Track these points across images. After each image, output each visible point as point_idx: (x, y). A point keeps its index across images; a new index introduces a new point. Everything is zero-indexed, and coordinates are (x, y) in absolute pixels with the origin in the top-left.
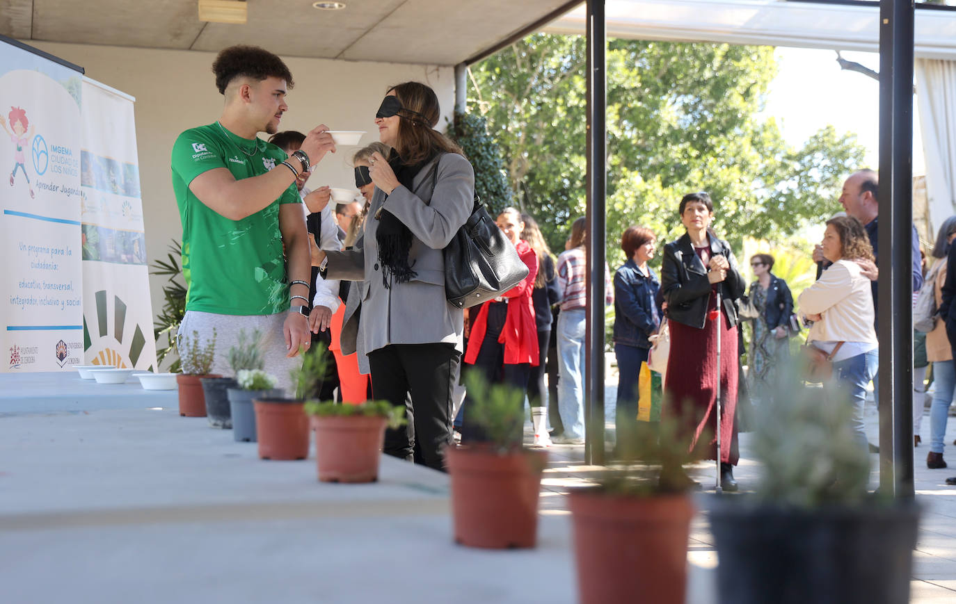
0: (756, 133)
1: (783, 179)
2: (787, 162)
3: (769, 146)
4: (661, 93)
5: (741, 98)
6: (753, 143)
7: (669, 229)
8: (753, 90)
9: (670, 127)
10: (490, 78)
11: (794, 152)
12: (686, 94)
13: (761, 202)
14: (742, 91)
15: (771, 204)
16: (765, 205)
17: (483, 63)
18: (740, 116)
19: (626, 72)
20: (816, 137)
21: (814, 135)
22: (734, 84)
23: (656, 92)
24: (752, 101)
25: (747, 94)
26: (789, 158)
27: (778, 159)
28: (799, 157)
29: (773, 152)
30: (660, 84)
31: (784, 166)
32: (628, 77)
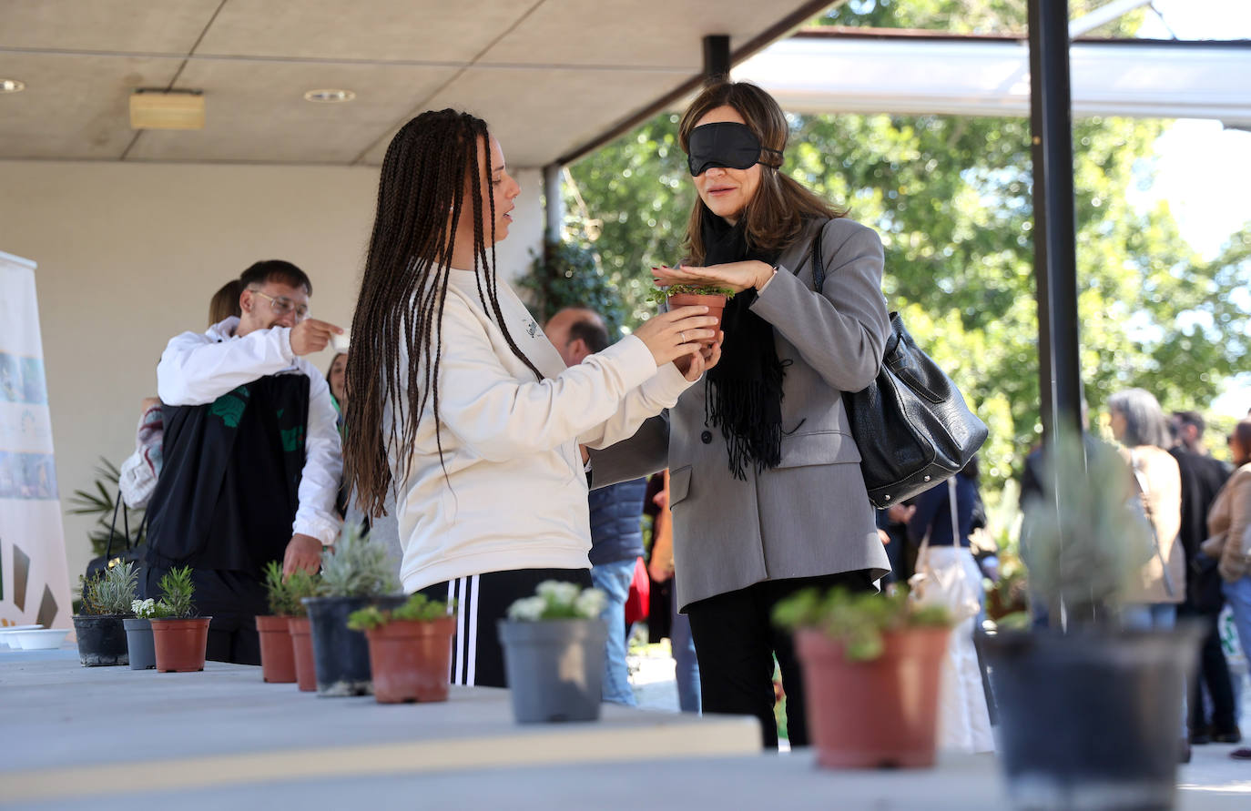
0: (1135, 230)
1: (1185, 308)
2: (1192, 278)
3: (1157, 250)
4: (956, 167)
5: (1099, 172)
6: (1129, 248)
7: (979, 403)
8: (1120, 157)
9: (974, 227)
10: (655, 155)
11: (1204, 260)
12: (1002, 166)
13: (1148, 349)
14: (1101, 158)
15: (1165, 354)
16: (1155, 356)
17: (640, 131)
18: (1096, 202)
19: (892, 134)
20: (1240, 235)
21: (1239, 230)
22: (1086, 149)
23: (947, 166)
24: (1117, 177)
25: (1108, 165)
26: (1195, 270)
27: (1177, 273)
28: (1211, 272)
29: (1169, 261)
30: (954, 153)
31: (1186, 285)
32: (895, 143)
